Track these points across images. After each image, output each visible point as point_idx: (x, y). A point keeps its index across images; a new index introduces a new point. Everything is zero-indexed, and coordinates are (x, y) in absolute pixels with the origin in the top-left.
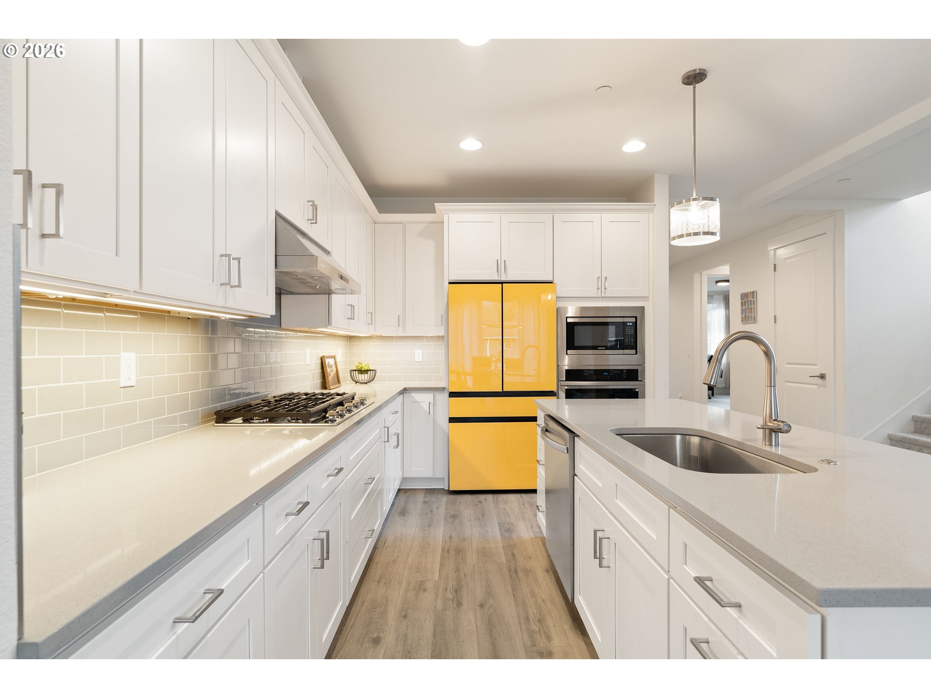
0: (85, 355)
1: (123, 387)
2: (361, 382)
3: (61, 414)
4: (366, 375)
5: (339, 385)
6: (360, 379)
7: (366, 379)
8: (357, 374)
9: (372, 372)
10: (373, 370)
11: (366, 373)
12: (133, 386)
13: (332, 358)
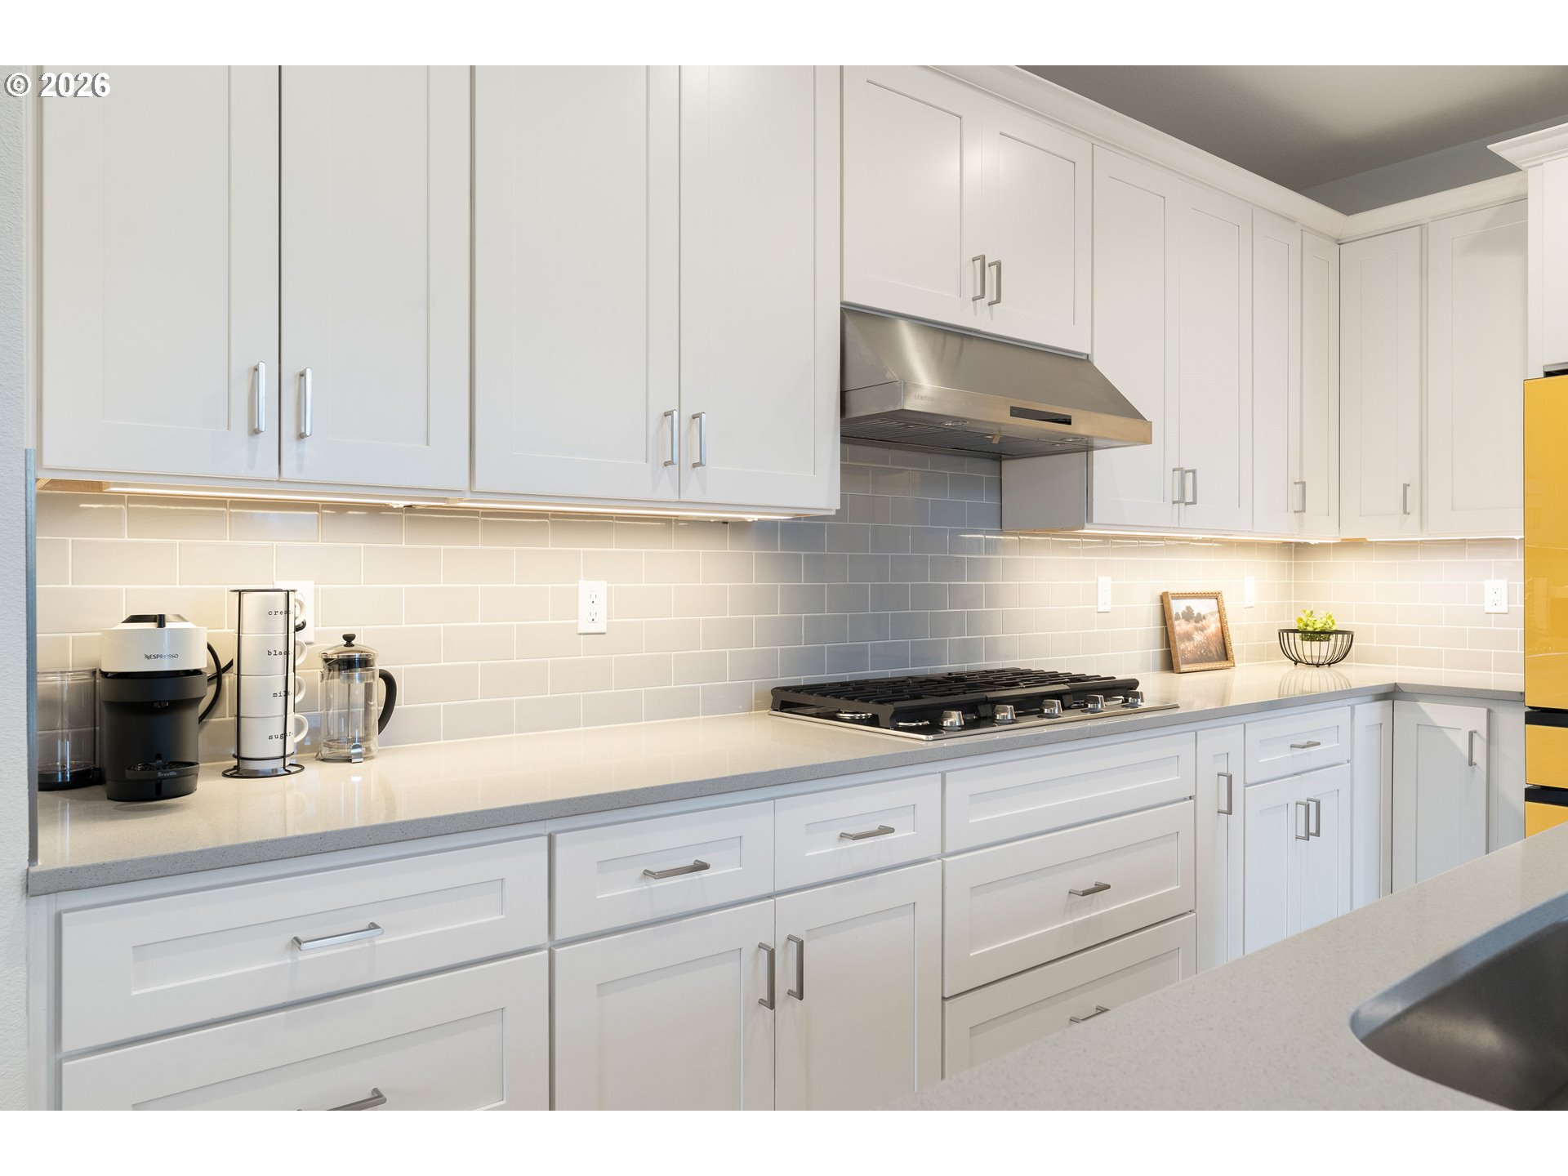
0: (517, 583)
1: (584, 634)
2: (1310, 661)
3: (478, 664)
4: (1324, 644)
5: (1225, 664)
6: (1308, 653)
7: (1323, 653)
8: (1298, 641)
9: (1340, 636)
10: (1343, 632)
11: (1324, 640)
12: (604, 633)
13: (1210, 598)
